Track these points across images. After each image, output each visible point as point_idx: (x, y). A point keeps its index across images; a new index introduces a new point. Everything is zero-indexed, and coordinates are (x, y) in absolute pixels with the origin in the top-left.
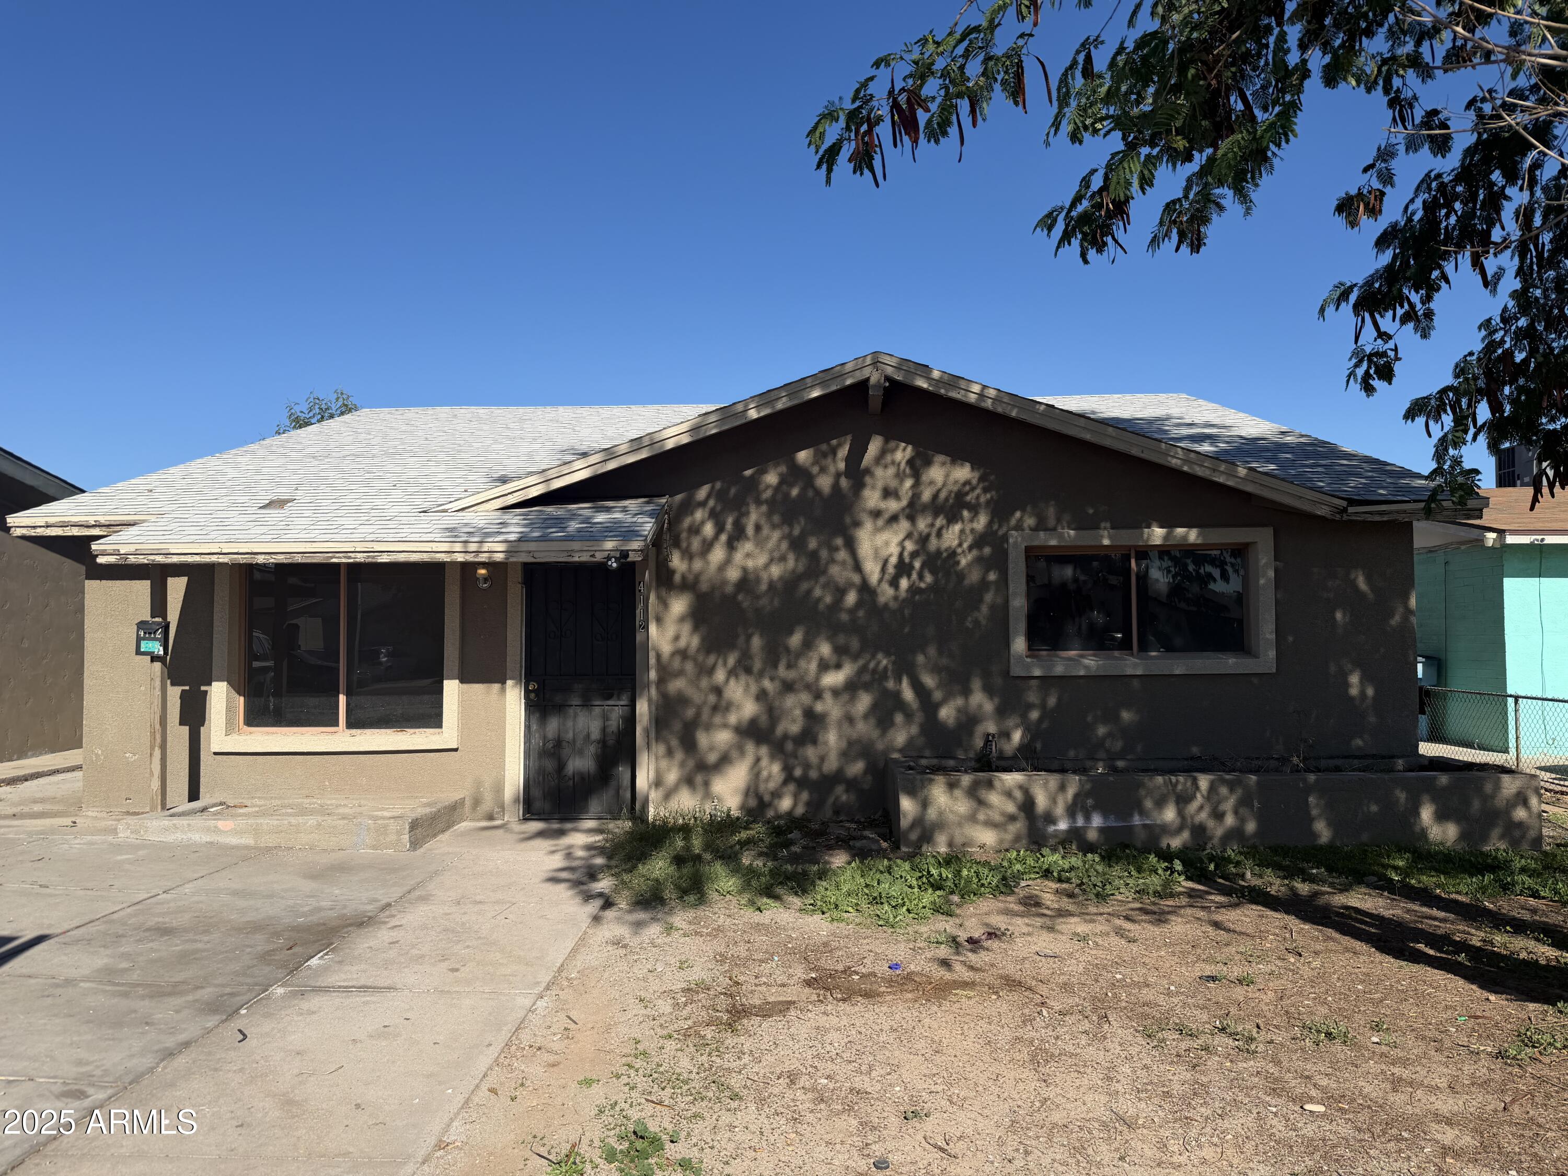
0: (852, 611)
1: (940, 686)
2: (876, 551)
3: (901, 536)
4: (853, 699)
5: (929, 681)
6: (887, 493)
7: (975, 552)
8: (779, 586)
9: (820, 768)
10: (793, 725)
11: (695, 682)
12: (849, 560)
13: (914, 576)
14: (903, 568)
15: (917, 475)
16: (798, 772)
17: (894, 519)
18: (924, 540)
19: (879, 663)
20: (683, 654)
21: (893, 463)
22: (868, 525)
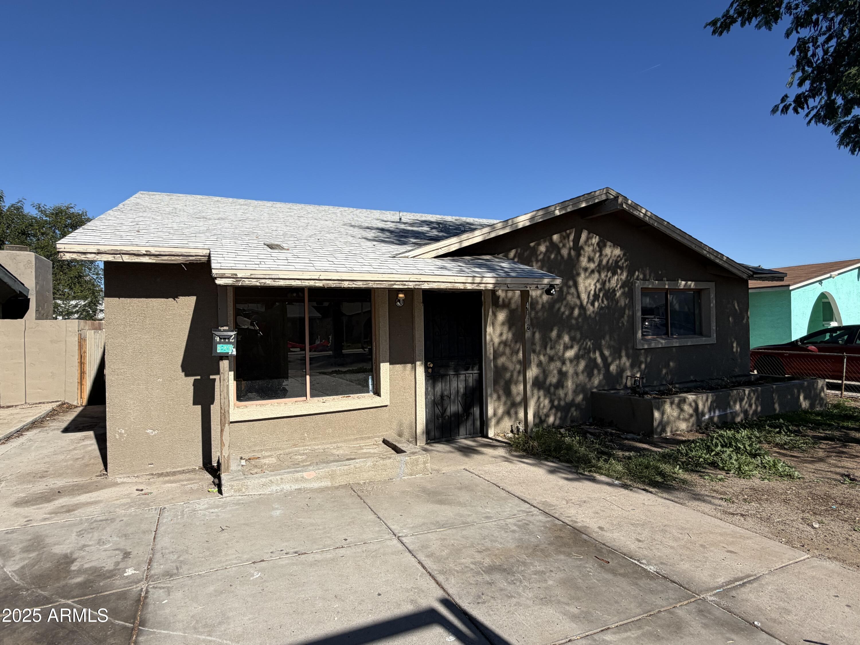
0: (577, 319)
1: (611, 355)
2: (586, 288)
3: (595, 281)
4: (577, 365)
5: (607, 353)
6: (591, 260)
7: (622, 290)
8: (547, 306)
9: (565, 400)
10: (553, 379)
11: (510, 359)
12: (575, 293)
13: (600, 301)
14: (596, 297)
15: (601, 251)
16: (556, 403)
17: (593, 272)
18: (604, 283)
19: (587, 344)
20: (505, 343)
21: (592, 244)
22: (583, 275)
